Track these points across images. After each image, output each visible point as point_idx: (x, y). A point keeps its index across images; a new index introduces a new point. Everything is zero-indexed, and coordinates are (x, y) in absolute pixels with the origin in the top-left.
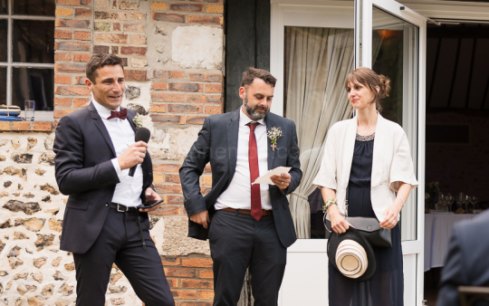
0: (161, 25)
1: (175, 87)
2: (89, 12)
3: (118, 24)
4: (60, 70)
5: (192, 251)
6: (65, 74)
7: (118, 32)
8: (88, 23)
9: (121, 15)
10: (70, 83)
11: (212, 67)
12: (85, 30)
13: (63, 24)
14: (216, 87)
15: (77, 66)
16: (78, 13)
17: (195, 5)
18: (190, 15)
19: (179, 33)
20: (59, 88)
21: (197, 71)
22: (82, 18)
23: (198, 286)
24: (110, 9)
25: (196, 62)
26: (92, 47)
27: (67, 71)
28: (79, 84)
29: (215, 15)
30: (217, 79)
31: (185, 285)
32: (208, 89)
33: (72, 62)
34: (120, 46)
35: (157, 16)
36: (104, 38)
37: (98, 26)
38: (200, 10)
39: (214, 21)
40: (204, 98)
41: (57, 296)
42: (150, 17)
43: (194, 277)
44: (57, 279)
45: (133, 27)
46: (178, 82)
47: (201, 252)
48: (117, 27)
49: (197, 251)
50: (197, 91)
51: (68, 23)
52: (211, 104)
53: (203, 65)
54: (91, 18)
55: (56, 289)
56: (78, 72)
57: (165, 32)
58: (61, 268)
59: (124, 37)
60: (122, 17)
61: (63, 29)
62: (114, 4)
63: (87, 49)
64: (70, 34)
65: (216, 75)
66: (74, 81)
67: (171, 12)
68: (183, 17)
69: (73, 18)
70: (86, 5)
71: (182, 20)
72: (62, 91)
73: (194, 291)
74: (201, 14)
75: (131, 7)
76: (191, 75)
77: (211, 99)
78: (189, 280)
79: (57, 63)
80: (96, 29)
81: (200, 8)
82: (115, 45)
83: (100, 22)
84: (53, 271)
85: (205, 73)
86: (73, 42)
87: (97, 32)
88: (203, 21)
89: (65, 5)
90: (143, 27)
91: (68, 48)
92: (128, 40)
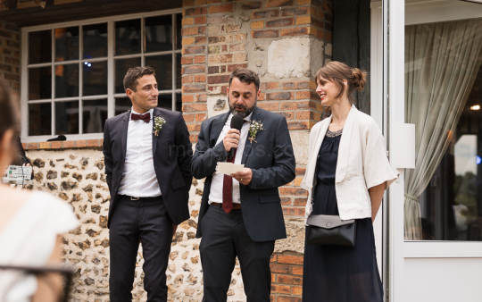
0: (260, 42)
1: (272, 97)
2: (205, 38)
3: (225, 46)
4: (185, 91)
5: (285, 249)
6: (189, 94)
7: (226, 53)
8: (204, 48)
9: (227, 37)
10: (192, 101)
11: (302, 74)
12: (202, 54)
13: (187, 52)
14: (305, 93)
15: (197, 86)
16: (197, 40)
17: (287, 19)
18: (283, 29)
19: (274, 47)
20: (185, 106)
21: (289, 80)
22: (200, 45)
23: (291, 282)
24: (219, 34)
25: (288, 72)
26: (207, 69)
27: (190, 91)
28: (198, 101)
29: (303, 26)
30: (306, 85)
31: (281, 281)
32: (298, 96)
33: (193, 83)
34: (226, 64)
35: (256, 35)
36: (215, 60)
37: (211, 49)
38: (291, 24)
39: (303, 32)
40: (295, 105)
41: (185, 285)
42: (250, 36)
43: (288, 273)
44: (185, 270)
45: (237, 47)
46: (274, 92)
47: (293, 249)
48: (225, 48)
49: (289, 248)
50: (289, 99)
51: (190, 50)
52: (301, 110)
53: (294, 74)
54: (206, 44)
55: (185, 279)
56: (197, 91)
57: (262, 48)
58: (188, 261)
59: (230, 56)
60: (228, 38)
61: (187, 56)
62: (223, 29)
63: (204, 71)
64: (192, 59)
65: (304, 83)
66: (195, 99)
67: (268, 29)
68: (277, 31)
69: (194, 45)
70: (202, 33)
71: (276, 35)
72: (187, 108)
73: (288, 287)
74: (292, 27)
75: (235, 29)
76: (284, 84)
77: (301, 105)
78: (283, 276)
79: (183, 85)
80: (209, 52)
81: (290, 21)
82: (223, 64)
83: (212, 46)
84: (182, 262)
85: (296, 81)
86: (194, 66)
87: (210, 55)
88: (293, 34)
89: (188, 35)
90: (244, 46)
91: (191, 72)
92: (233, 59)
